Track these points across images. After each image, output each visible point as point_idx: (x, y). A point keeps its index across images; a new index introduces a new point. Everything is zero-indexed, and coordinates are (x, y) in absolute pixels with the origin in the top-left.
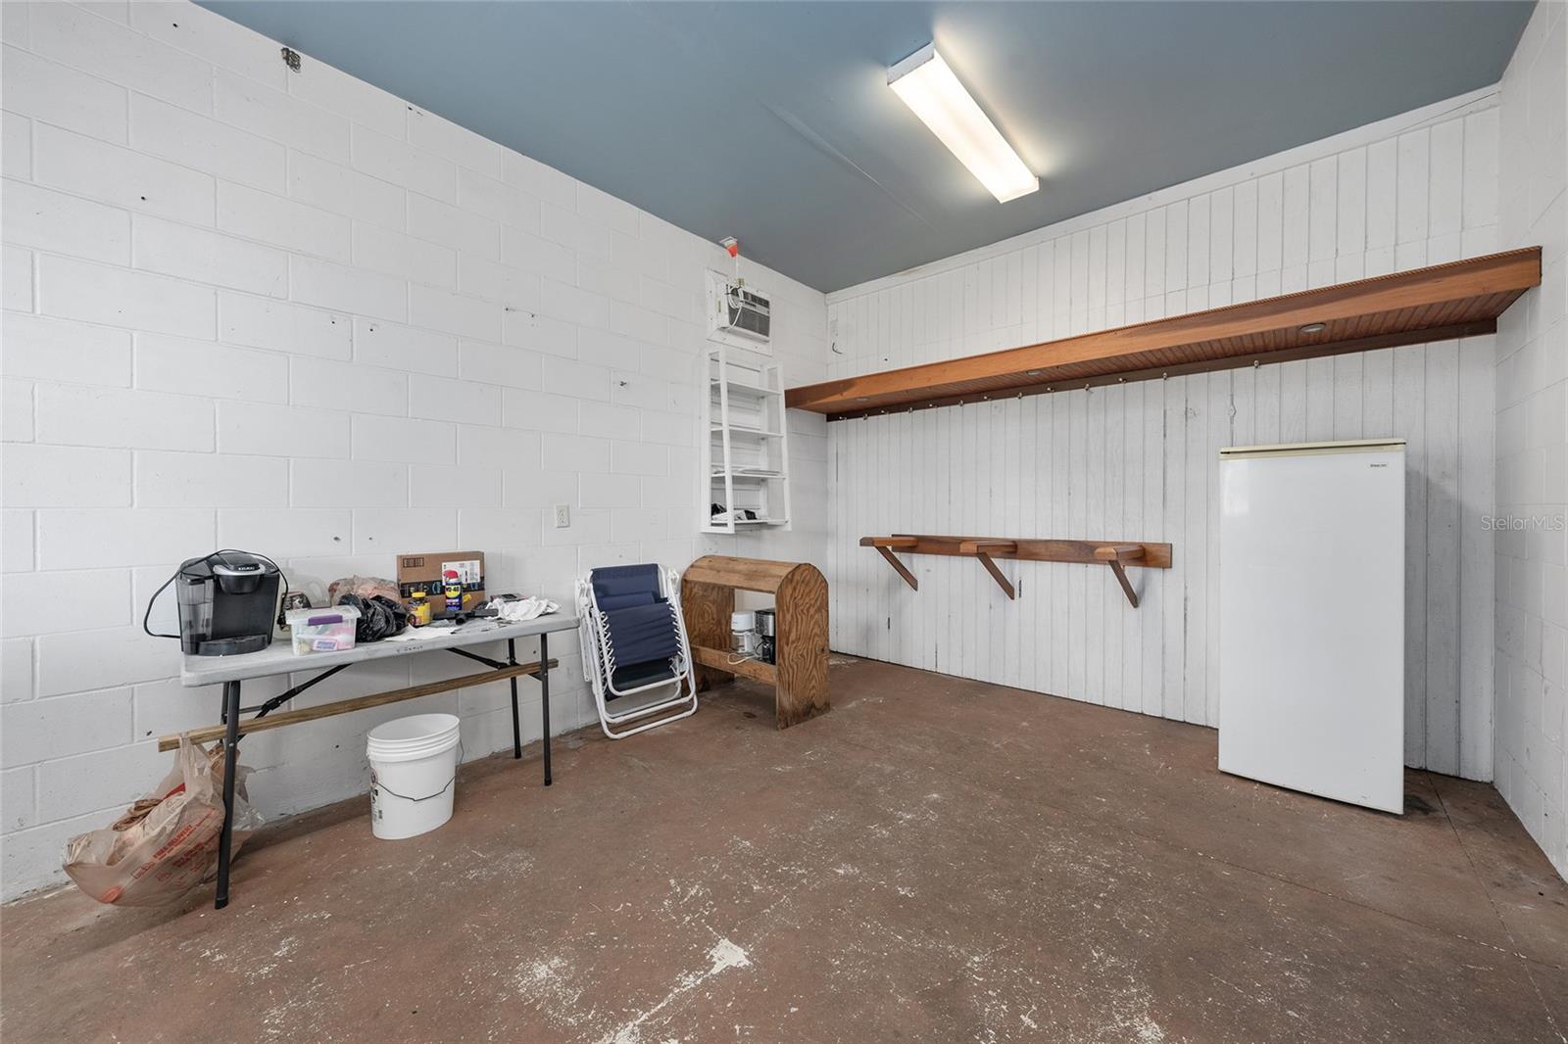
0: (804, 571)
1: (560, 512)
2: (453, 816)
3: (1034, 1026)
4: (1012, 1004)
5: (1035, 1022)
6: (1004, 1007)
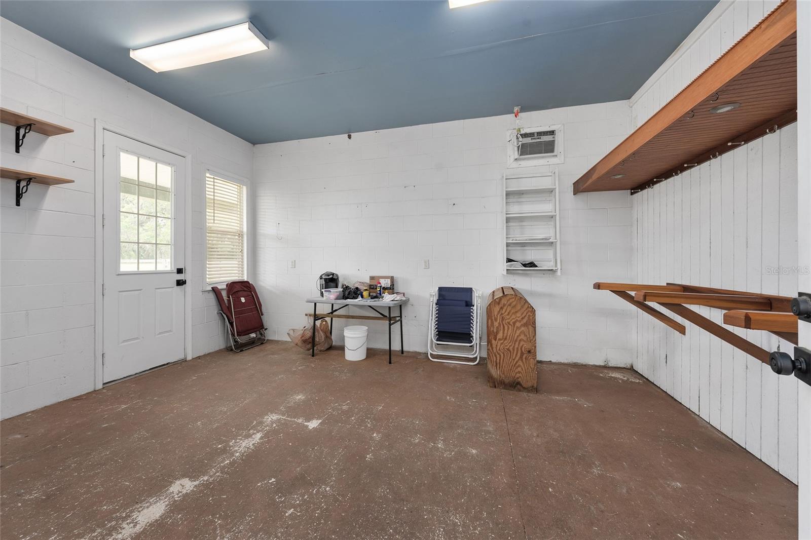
0: (510, 299)
1: (425, 262)
2: (366, 358)
3: (287, 515)
4: (299, 505)
5: (290, 515)
6: (298, 502)
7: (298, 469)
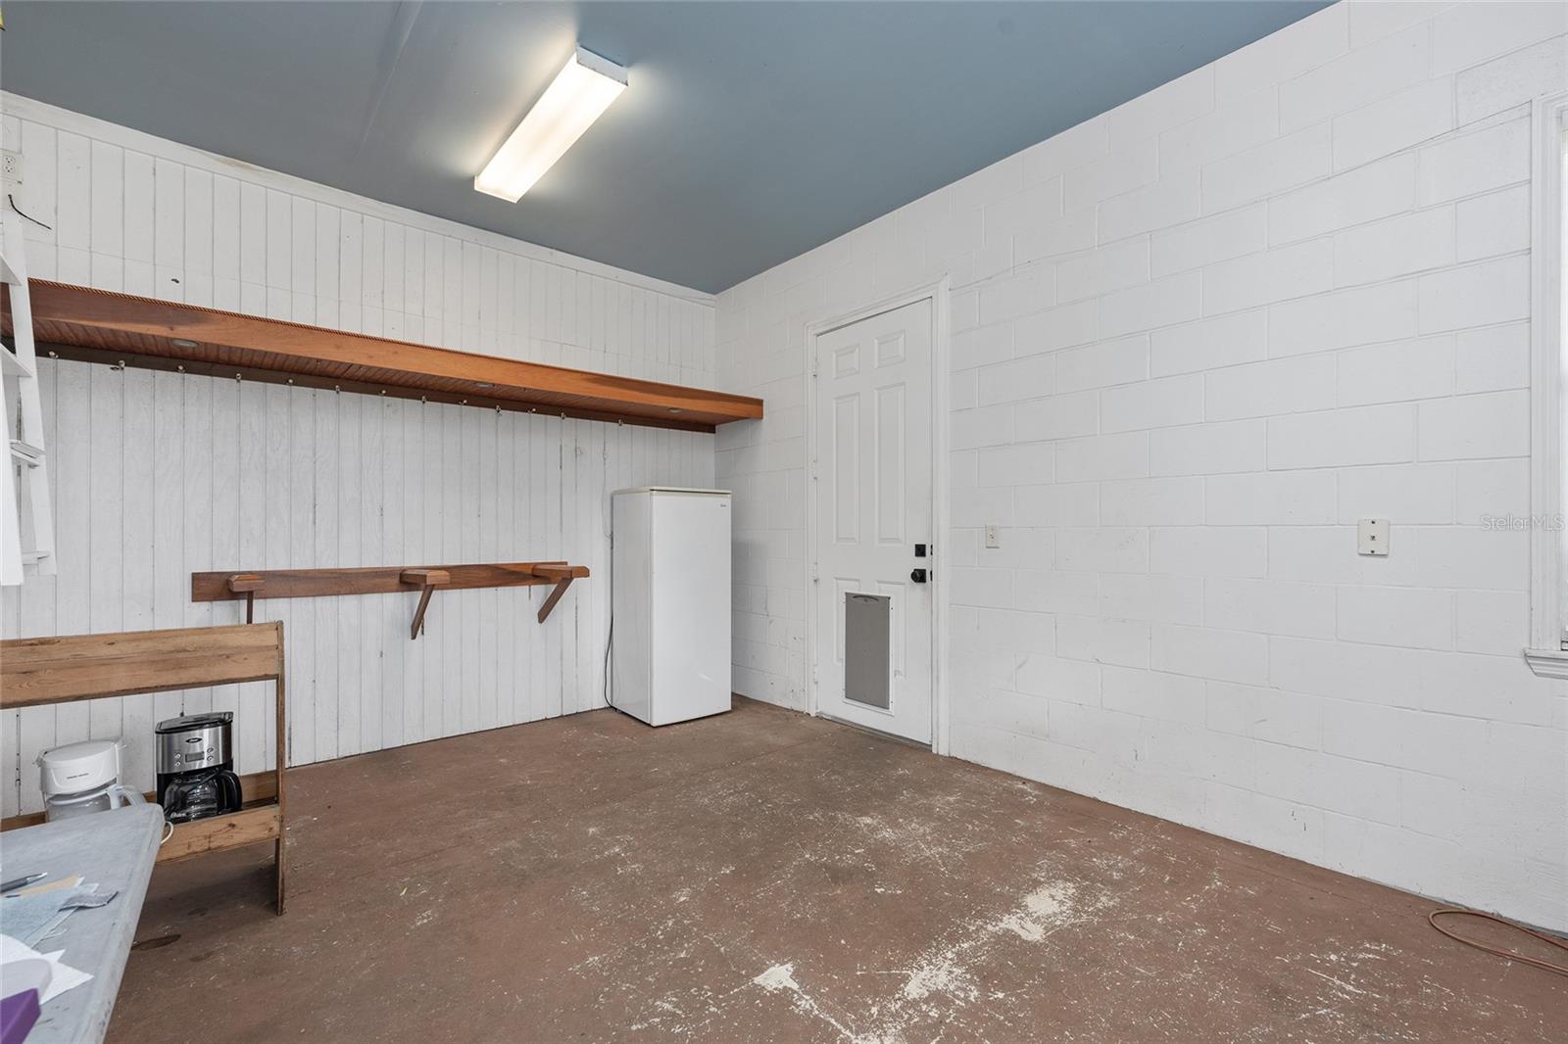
7: (839, 892)
